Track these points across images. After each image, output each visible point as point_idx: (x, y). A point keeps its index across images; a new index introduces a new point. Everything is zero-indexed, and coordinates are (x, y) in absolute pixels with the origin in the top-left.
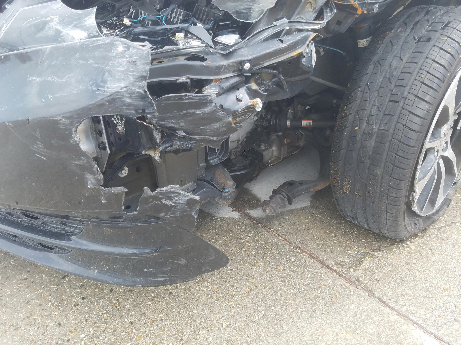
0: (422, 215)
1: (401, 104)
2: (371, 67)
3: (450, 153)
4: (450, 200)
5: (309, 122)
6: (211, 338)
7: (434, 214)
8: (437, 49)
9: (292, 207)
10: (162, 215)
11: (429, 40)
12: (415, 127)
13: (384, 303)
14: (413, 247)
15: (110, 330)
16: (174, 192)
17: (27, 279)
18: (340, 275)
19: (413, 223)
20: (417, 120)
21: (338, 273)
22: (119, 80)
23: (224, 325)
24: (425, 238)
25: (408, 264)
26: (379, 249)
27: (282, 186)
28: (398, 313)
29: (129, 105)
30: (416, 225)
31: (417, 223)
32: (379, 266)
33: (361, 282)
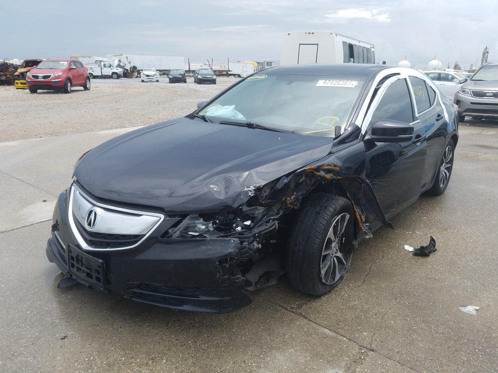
0: (328, 284)
1: (310, 239)
2: (299, 223)
3: (339, 254)
4: (343, 277)
5: (274, 241)
6: (243, 338)
7: (334, 284)
8: (322, 218)
9: (268, 284)
10: (235, 285)
11: (319, 214)
12: (316, 248)
13: (311, 321)
14: (324, 299)
15: (200, 339)
16: (239, 277)
17: (150, 325)
18: (293, 312)
19: (324, 288)
20: (316, 245)
21: (292, 312)
22: (232, 249)
23: (247, 333)
24: (330, 295)
25: (321, 306)
26: (310, 301)
27: (264, 274)
28: (316, 324)
29: (234, 255)
30: (325, 289)
31: (326, 288)
32: (309, 308)
33: (301, 314)
